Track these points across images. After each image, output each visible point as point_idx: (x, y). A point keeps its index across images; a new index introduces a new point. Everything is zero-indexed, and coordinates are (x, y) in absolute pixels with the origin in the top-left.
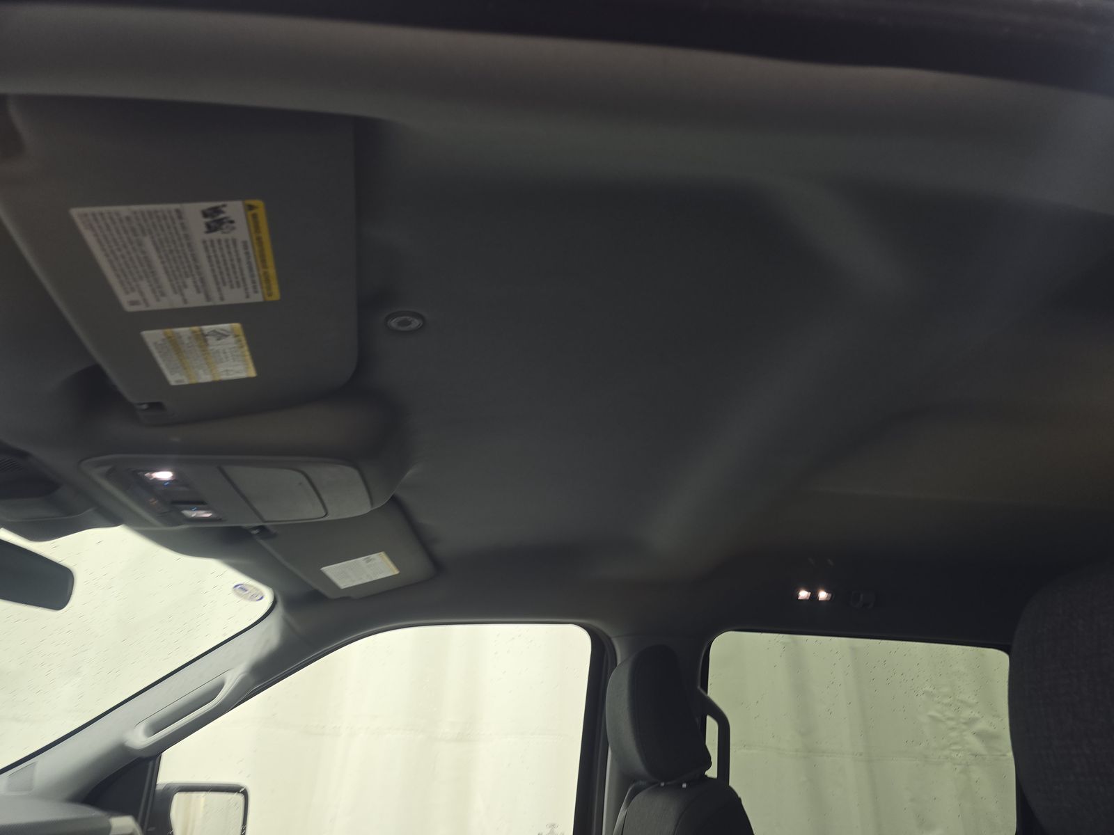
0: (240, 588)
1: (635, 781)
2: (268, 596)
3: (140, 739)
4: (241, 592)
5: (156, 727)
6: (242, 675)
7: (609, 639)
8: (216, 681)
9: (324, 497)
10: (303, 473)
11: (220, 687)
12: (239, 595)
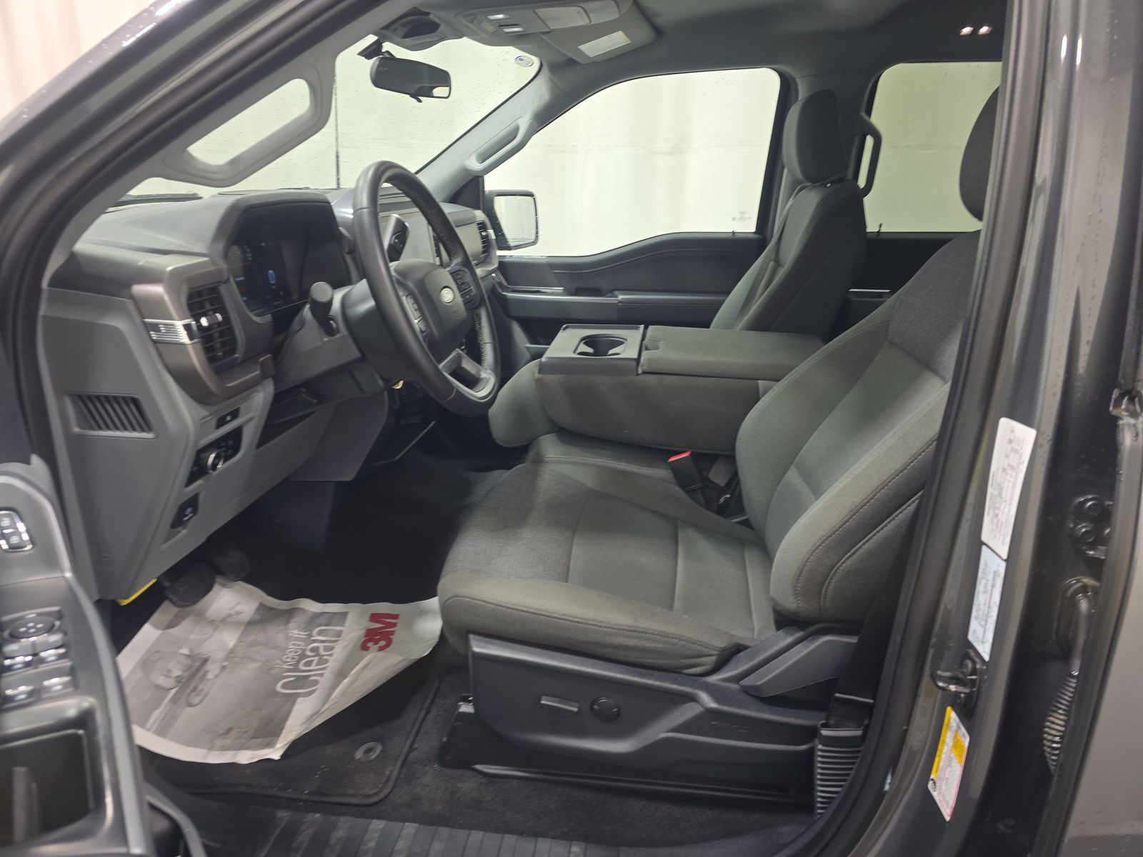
0: (520, 59)
1: (801, 184)
2: (536, 62)
3: (475, 166)
4: (520, 62)
5: (483, 158)
6: (529, 122)
7: (794, 79)
8: (513, 126)
9: (591, 16)
10: (581, 7)
11: (517, 130)
12: (518, 64)
